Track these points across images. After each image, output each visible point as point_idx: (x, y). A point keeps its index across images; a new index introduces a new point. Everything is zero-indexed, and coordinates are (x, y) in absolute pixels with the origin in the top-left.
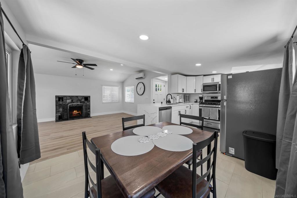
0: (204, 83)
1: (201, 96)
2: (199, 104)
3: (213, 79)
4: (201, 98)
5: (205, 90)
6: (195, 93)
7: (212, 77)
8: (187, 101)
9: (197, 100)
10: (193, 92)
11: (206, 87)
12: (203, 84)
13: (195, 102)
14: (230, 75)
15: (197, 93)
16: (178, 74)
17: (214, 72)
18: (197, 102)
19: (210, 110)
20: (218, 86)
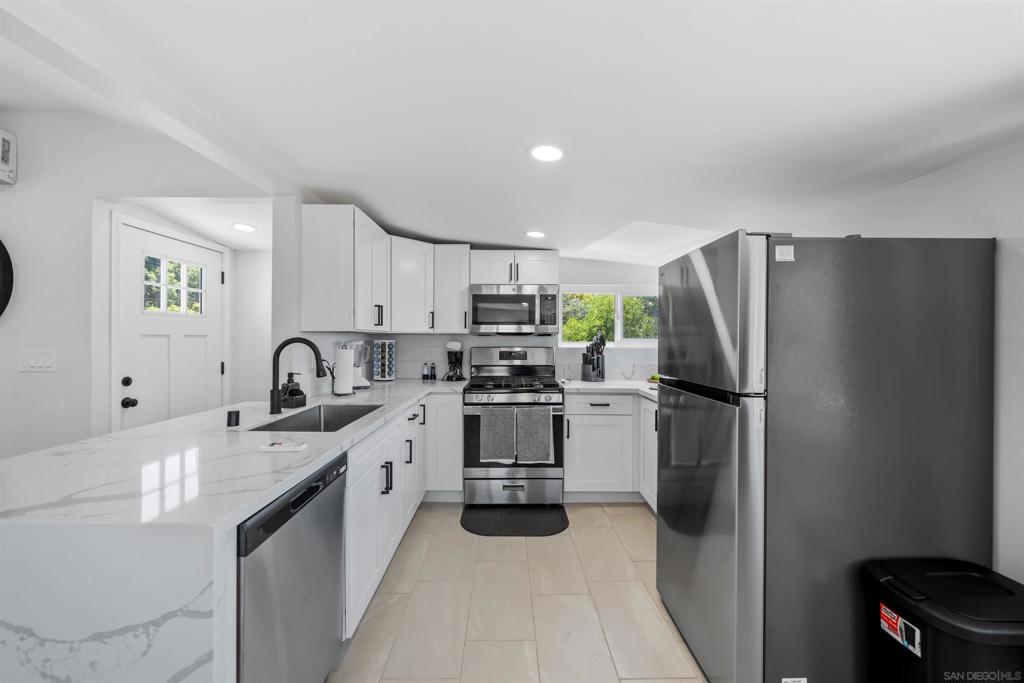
0: (472, 282)
1: (455, 346)
2: (466, 391)
3: (514, 271)
4: (455, 359)
5: (479, 319)
6: (431, 331)
7: (508, 257)
8: (387, 378)
9: (433, 368)
10: (425, 329)
11: (482, 307)
12: (472, 287)
13: (425, 377)
14: (786, 240)
15: (437, 330)
16: (352, 206)
17: (535, 235)
18: (435, 378)
19: (520, 418)
20: (537, 301)
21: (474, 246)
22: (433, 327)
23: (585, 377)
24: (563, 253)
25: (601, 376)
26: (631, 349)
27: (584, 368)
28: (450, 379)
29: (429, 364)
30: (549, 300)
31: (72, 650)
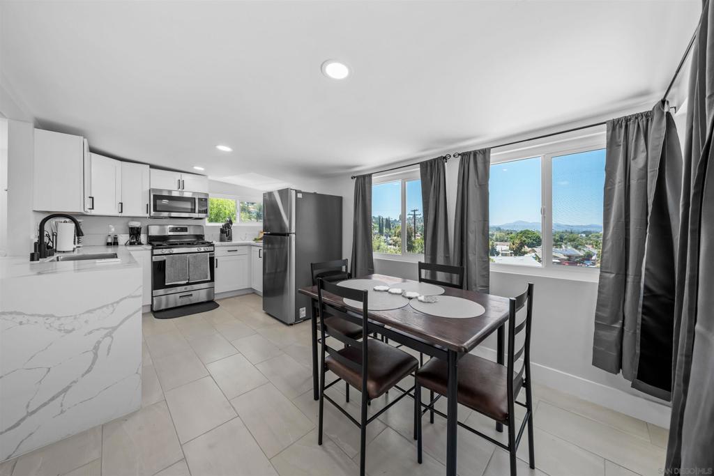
0: (152, 188)
1: (136, 224)
2: (153, 249)
3: (181, 185)
4: (135, 233)
5: (158, 209)
6: (120, 215)
7: (178, 176)
9: (116, 238)
10: (115, 212)
11: (160, 202)
12: (152, 190)
13: (109, 244)
14: (300, 192)
15: (123, 214)
16: (82, 138)
17: (198, 169)
18: (117, 244)
19: (191, 260)
20: (197, 201)
21: (152, 166)
22: (122, 212)
23: (222, 240)
24: (210, 177)
25: (230, 239)
26: (245, 227)
27: (221, 235)
28: (132, 244)
29: (112, 236)
30: (204, 201)
31: (75, 318)
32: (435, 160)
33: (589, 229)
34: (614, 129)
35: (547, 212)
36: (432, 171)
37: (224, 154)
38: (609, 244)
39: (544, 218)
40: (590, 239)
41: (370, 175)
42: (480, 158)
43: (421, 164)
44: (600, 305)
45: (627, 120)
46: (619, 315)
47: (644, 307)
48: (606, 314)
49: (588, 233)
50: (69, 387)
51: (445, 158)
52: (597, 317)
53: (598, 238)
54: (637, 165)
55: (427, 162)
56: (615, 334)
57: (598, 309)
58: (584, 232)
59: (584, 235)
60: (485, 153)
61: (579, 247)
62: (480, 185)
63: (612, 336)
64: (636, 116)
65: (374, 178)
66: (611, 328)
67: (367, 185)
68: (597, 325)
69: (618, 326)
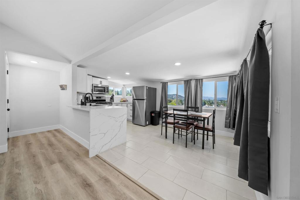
0: (93, 84)
3: (101, 82)
5: (95, 91)
11: (96, 88)
14: (148, 87)
20: (106, 88)
21: (93, 76)
24: (109, 80)
32: (188, 80)
33: (222, 99)
34: (230, 77)
35: (216, 95)
36: (187, 82)
37: (127, 75)
38: (228, 102)
39: (215, 96)
40: (222, 103)
41: (167, 82)
42: (200, 81)
43: (184, 81)
44: (226, 115)
45: (232, 76)
46: (230, 116)
47: (234, 114)
48: (227, 116)
49: (221, 101)
50: (116, 134)
51: (191, 80)
52: (226, 117)
53: (225, 102)
54: (234, 85)
55: (186, 80)
56: (229, 120)
57: (226, 116)
58: (220, 100)
59: (220, 101)
60: (202, 79)
61: (219, 106)
62: (200, 88)
63: (228, 121)
64: (234, 75)
65: (169, 83)
66: (228, 119)
67: (166, 85)
68: (226, 119)
69: (230, 118)
